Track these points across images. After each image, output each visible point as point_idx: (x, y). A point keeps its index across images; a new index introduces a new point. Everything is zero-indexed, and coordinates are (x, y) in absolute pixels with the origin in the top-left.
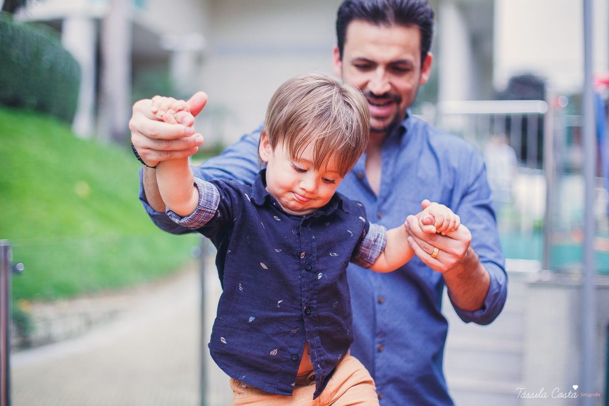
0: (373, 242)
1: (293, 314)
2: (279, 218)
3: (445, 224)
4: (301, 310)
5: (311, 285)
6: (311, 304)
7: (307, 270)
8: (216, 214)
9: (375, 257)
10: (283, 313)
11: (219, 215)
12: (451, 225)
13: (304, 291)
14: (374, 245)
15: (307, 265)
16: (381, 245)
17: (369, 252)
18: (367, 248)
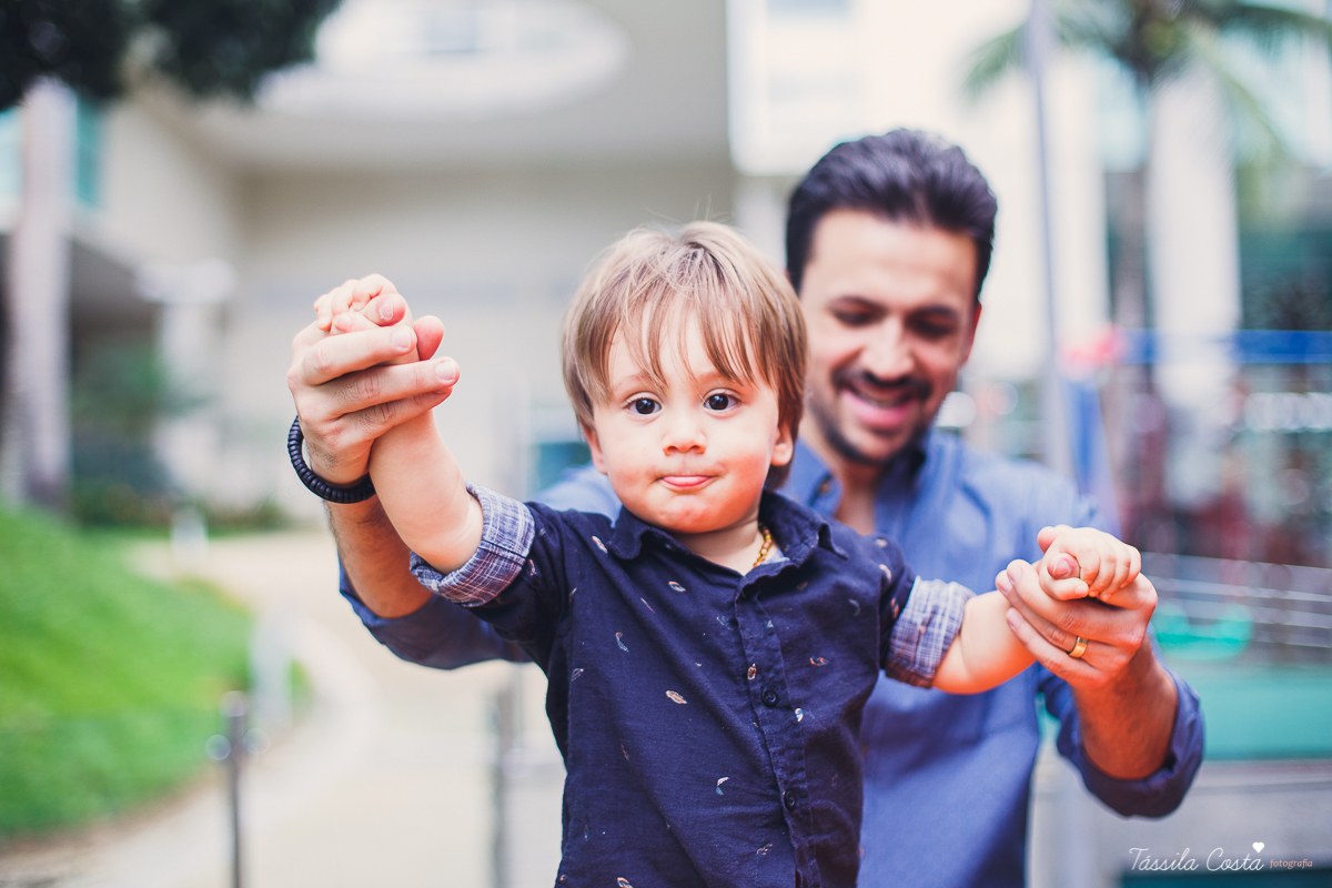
0: (923, 629)
1: (756, 809)
2: (682, 584)
3: (1104, 572)
4: (776, 798)
5: (786, 738)
6: (794, 782)
7: (769, 705)
8: (526, 566)
9: (931, 660)
10: (730, 808)
11: (533, 570)
12: (1120, 573)
13: (774, 753)
14: (927, 633)
15: (766, 694)
16: (943, 632)
17: (916, 650)
18: (908, 641)
